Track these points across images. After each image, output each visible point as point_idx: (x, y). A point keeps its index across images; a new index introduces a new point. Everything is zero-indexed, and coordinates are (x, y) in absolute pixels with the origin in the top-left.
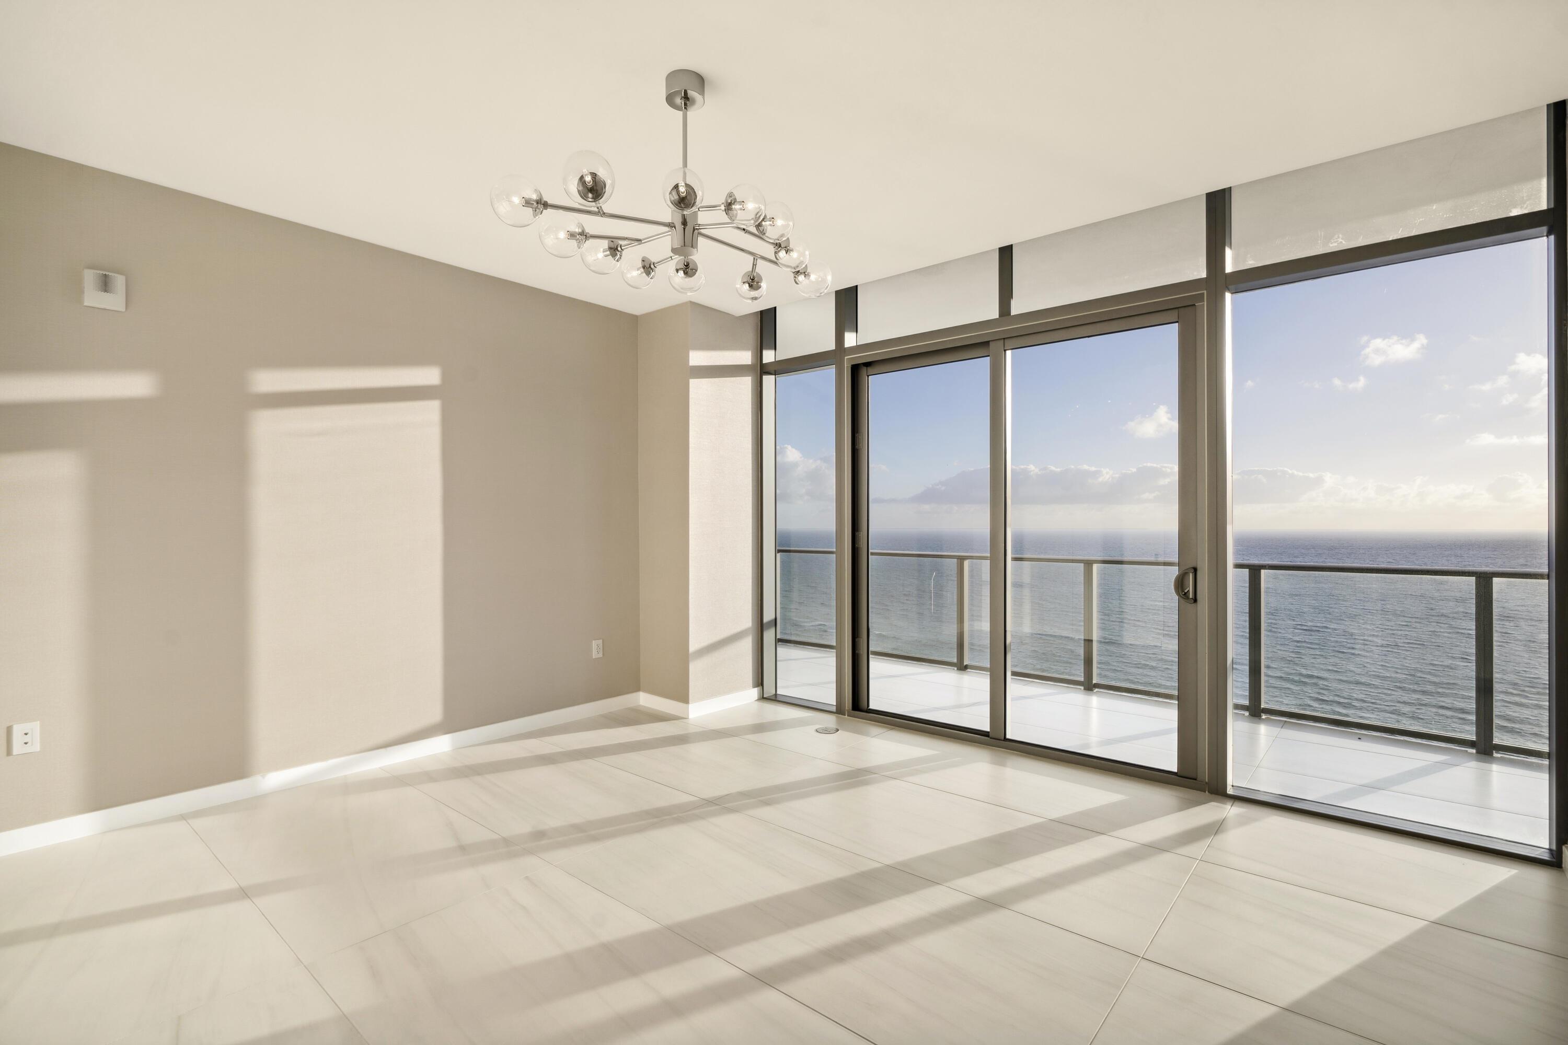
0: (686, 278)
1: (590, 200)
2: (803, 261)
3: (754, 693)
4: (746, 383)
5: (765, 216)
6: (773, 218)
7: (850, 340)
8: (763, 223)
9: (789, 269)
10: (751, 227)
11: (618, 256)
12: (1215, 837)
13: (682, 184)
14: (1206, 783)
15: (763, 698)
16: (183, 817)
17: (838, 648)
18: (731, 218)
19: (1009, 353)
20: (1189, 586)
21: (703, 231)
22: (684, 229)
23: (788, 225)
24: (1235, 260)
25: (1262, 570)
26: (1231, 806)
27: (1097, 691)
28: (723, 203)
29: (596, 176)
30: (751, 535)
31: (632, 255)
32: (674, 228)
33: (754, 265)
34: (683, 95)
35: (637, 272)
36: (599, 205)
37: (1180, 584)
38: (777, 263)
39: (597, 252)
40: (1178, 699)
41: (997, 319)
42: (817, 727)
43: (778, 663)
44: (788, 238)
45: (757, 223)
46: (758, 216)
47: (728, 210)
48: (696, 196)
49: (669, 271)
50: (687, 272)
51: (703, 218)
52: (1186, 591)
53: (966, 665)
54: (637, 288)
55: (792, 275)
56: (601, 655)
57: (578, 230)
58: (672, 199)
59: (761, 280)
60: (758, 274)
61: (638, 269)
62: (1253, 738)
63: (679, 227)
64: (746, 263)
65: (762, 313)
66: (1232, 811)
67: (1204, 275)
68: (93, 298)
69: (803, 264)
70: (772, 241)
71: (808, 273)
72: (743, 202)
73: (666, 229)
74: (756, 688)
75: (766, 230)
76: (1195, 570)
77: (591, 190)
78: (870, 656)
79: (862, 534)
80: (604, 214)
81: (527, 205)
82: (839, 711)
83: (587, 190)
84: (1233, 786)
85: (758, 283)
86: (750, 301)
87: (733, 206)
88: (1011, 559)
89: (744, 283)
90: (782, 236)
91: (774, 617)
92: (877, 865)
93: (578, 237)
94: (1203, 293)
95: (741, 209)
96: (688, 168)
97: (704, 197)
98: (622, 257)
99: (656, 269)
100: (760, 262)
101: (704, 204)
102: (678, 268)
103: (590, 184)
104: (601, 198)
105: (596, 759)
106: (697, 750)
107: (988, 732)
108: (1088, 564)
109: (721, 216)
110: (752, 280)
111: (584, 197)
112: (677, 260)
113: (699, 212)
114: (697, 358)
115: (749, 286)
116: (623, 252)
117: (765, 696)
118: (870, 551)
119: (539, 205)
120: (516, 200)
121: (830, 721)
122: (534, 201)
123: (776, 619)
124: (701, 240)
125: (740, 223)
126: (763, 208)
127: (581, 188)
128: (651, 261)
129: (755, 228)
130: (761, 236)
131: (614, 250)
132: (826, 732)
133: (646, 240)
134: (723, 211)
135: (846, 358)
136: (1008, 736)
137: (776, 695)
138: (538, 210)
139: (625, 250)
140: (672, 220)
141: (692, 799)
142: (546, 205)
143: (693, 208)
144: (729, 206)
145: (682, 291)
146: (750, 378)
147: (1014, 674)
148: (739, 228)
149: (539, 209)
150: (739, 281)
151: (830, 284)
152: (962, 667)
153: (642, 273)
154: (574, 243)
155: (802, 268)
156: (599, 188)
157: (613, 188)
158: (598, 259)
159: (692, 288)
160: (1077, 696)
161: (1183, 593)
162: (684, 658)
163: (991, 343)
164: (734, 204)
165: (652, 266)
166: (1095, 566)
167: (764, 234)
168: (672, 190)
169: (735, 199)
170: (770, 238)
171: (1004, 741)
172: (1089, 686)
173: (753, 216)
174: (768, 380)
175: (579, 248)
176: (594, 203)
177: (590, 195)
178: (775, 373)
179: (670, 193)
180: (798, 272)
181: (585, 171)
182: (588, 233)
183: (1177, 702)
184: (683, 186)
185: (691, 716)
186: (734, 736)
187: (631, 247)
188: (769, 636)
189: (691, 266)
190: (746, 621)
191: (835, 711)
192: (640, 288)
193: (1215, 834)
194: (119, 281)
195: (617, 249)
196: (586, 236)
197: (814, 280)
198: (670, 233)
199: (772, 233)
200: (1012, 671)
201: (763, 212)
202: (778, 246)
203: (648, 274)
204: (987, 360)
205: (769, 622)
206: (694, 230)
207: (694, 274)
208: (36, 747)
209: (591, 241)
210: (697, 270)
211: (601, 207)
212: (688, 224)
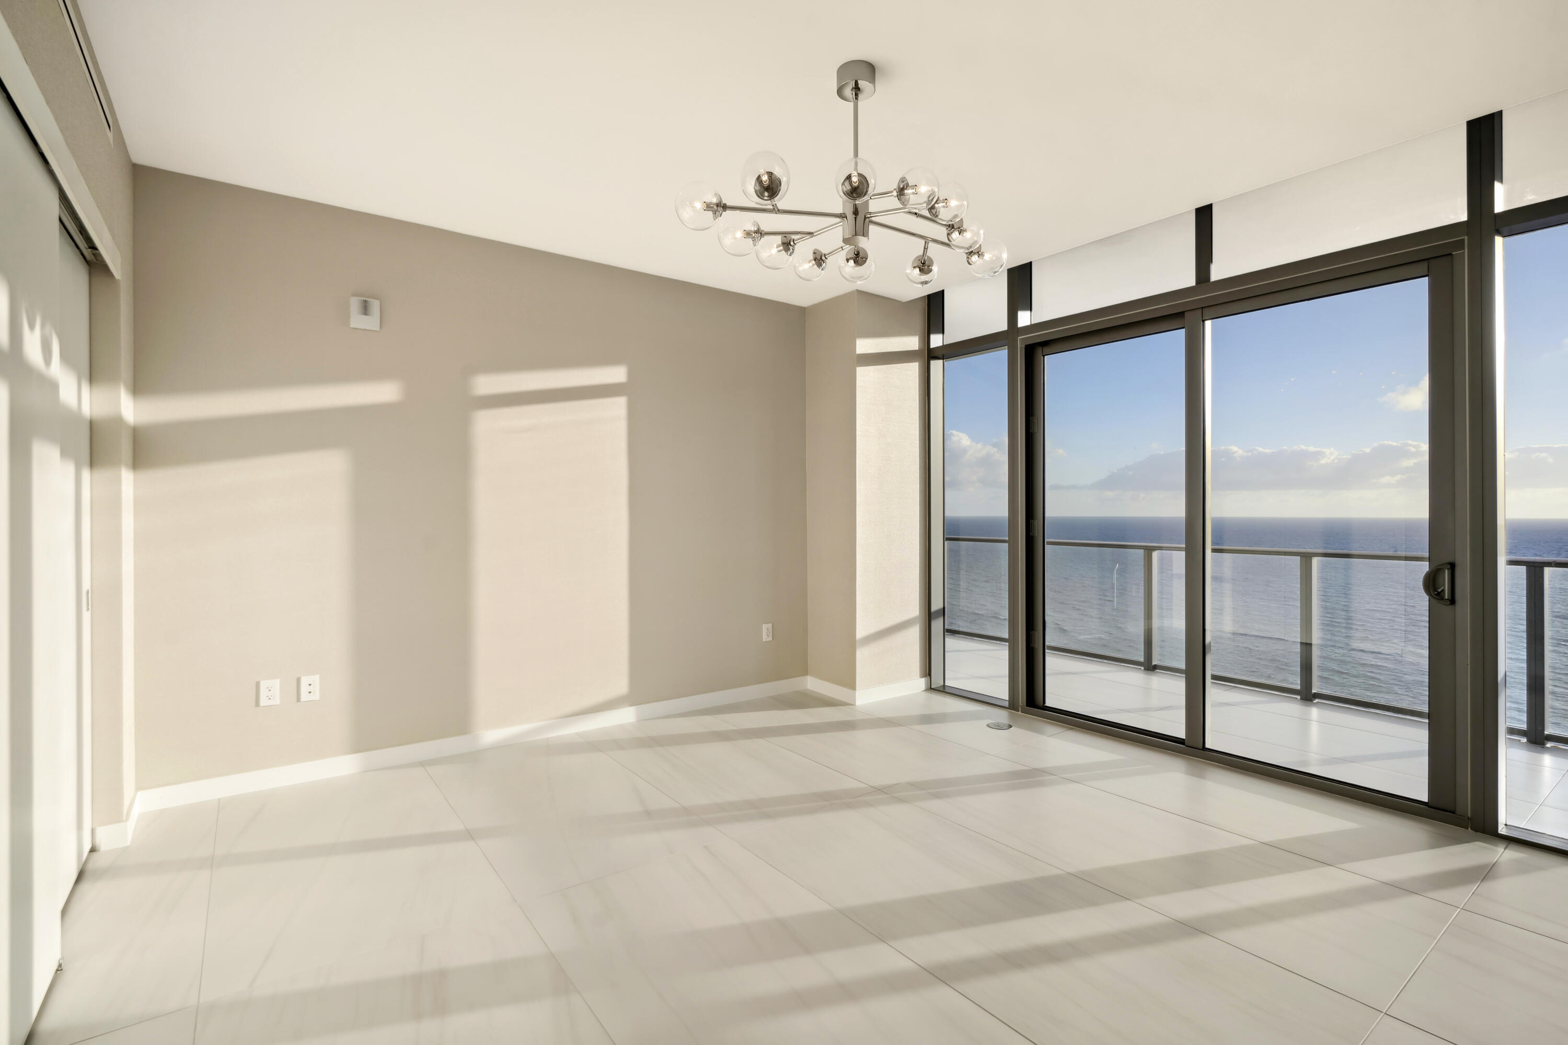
0: (856, 267)
1: (766, 198)
2: (977, 241)
3: (922, 683)
4: (913, 369)
5: (938, 198)
6: (946, 199)
7: (1024, 319)
8: (936, 205)
9: (962, 250)
10: (923, 211)
11: (791, 250)
12: (1482, 884)
13: (855, 174)
14: (1468, 818)
15: (930, 689)
16: (422, 764)
17: (1012, 642)
18: (903, 203)
19: (1208, 324)
20: (1444, 585)
21: (873, 219)
22: (855, 218)
23: (962, 205)
24: (1508, 197)
25: (1545, 568)
26: (1505, 849)
27: (1317, 702)
28: (895, 189)
29: (772, 174)
30: (919, 522)
31: (804, 249)
32: (845, 219)
33: (925, 249)
34: (854, 86)
35: (809, 264)
36: (774, 203)
37: (1431, 583)
38: (950, 245)
39: (771, 247)
40: (1429, 716)
41: (1194, 286)
42: (989, 721)
43: (946, 653)
44: (962, 219)
45: (930, 206)
46: (930, 199)
47: (901, 195)
48: (868, 186)
49: (839, 263)
50: (857, 261)
51: (874, 205)
52: (1439, 590)
53: (1155, 665)
54: (808, 280)
55: (965, 256)
56: (770, 639)
57: (754, 228)
58: (845, 189)
59: (931, 263)
60: (929, 258)
61: (810, 262)
62: (1534, 771)
63: (850, 216)
64: (917, 247)
65: (929, 296)
66: (1504, 855)
67: (1464, 217)
68: (358, 321)
69: (977, 244)
70: (944, 223)
71: (983, 252)
72: (916, 186)
73: (838, 220)
74: (924, 678)
75: (939, 211)
76: (1452, 566)
77: (767, 189)
78: (1047, 651)
79: (1038, 523)
80: (779, 211)
81: (708, 209)
82: (1012, 706)
83: (763, 189)
84: (1506, 825)
85: (929, 266)
86: (920, 286)
87: (906, 191)
88: (1210, 551)
89: (914, 268)
90: (956, 216)
91: (942, 606)
92: (1058, 872)
93: (754, 235)
94: (1463, 240)
95: (913, 193)
96: (859, 157)
97: (875, 185)
98: (795, 252)
99: (827, 260)
100: (931, 245)
101: (876, 192)
102: (848, 258)
103: (766, 184)
104: (776, 196)
105: (767, 739)
106: (862, 737)
107: (1184, 740)
108: (1306, 558)
109: (893, 202)
110: (923, 264)
111: (760, 195)
112: (848, 249)
113: (870, 201)
114: (865, 346)
115: (920, 270)
116: (796, 246)
117: (932, 687)
118: (1046, 540)
119: (719, 208)
120: (699, 205)
121: (1002, 716)
122: (714, 204)
123: (944, 608)
124: (872, 228)
125: (912, 208)
126: (936, 190)
127: (758, 188)
128: (822, 252)
129: (927, 211)
130: (934, 219)
131: (787, 245)
132: (998, 728)
133: (817, 233)
134: (895, 197)
135: (1019, 338)
136: (1208, 745)
137: (944, 686)
138: (717, 213)
139: (797, 244)
140: (843, 211)
141: (863, 785)
142: (725, 207)
143: (866, 197)
144: (901, 192)
145: (853, 280)
146: (917, 363)
147: (1214, 677)
148: (910, 213)
149: (719, 212)
150: (910, 265)
151: (1005, 263)
152: (1150, 667)
153: (813, 265)
154: (750, 241)
155: (976, 247)
156: (774, 186)
157: (788, 186)
158: (772, 255)
159: (863, 277)
160: (1292, 708)
161: (1436, 593)
162: (851, 644)
163: (1186, 314)
164: (906, 189)
165: (823, 258)
166: (1315, 561)
167: (937, 216)
168: (844, 181)
169: (907, 185)
170: (943, 220)
171: (1202, 750)
172: (1307, 696)
173: (926, 199)
174: (936, 366)
175: (755, 246)
176: (769, 201)
177: (766, 194)
178: (943, 358)
179: (843, 184)
180: (972, 252)
181: (762, 171)
182: (764, 231)
183: (1427, 721)
184: (856, 176)
185: (859, 702)
186: (901, 725)
187: (803, 240)
188: (937, 625)
189: (861, 255)
190: (914, 609)
191: (1008, 706)
192: (811, 281)
193: (1482, 881)
194: (375, 305)
195: (790, 243)
196: (761, 233)
197: (988, 259)
198: (842, 223)
199: (945, 215)
200: (1212, 675)
201: (937, 194)
202: (951, 227)
203: (819, 265)
204: (1182, 332)
205: (937, 612)
206: (865, 218)
207: (865, 262)
208: (316, 696)
209: (766, 237)
210: (867, 259)
211: (776, 205)
212: (859, 213)
